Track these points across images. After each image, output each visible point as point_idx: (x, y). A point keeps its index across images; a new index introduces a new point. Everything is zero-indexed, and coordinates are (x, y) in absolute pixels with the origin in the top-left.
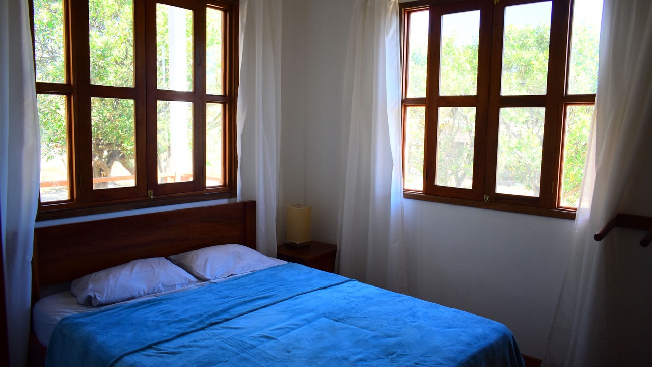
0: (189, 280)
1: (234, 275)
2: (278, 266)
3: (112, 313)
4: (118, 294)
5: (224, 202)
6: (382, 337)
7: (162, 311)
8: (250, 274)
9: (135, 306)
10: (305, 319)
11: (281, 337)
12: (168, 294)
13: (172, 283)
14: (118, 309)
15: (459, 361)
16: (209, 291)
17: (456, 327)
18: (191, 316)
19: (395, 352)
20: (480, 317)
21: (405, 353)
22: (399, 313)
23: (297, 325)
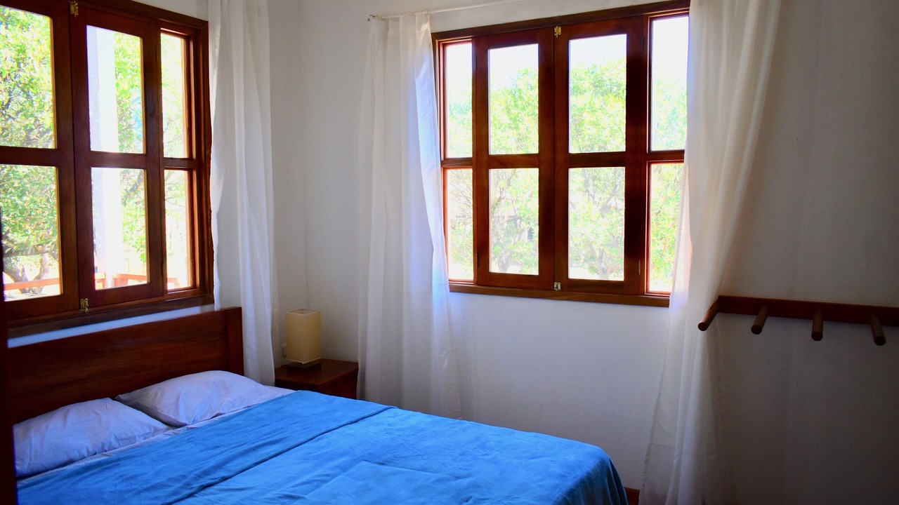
0: (155, 428)
1: (221, 414)
2: (283, 397)
3: (42, 488)
4: (48, 458)
5: (195, 311)
6: (448, 480)
7: (122, 476)
8: (245, 411)
9: (77, 473)
10: (338, 467)
11: (309, 495)
12: (125, 450)
13: (130, 435)
14: (51, 480)
15: (554, 499)
16: (189, 441)
17: (542, 456)
18: (170, 479)
19: (471, 497)
20: (568, 440)
21: (485, 497)
22: (464, 445)
23: (328, 475)
